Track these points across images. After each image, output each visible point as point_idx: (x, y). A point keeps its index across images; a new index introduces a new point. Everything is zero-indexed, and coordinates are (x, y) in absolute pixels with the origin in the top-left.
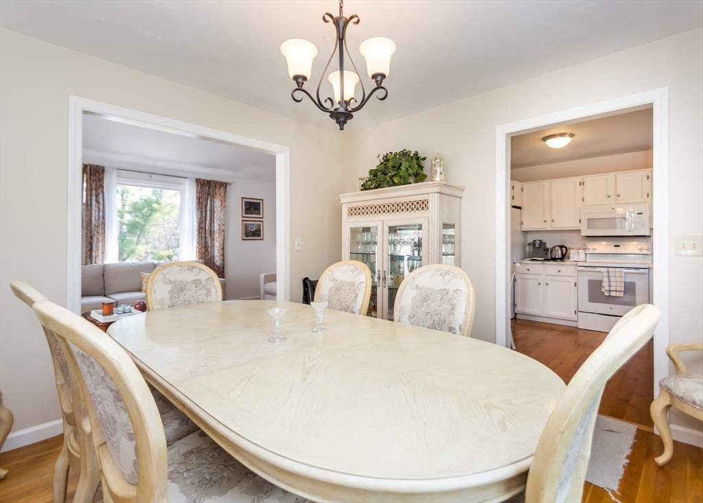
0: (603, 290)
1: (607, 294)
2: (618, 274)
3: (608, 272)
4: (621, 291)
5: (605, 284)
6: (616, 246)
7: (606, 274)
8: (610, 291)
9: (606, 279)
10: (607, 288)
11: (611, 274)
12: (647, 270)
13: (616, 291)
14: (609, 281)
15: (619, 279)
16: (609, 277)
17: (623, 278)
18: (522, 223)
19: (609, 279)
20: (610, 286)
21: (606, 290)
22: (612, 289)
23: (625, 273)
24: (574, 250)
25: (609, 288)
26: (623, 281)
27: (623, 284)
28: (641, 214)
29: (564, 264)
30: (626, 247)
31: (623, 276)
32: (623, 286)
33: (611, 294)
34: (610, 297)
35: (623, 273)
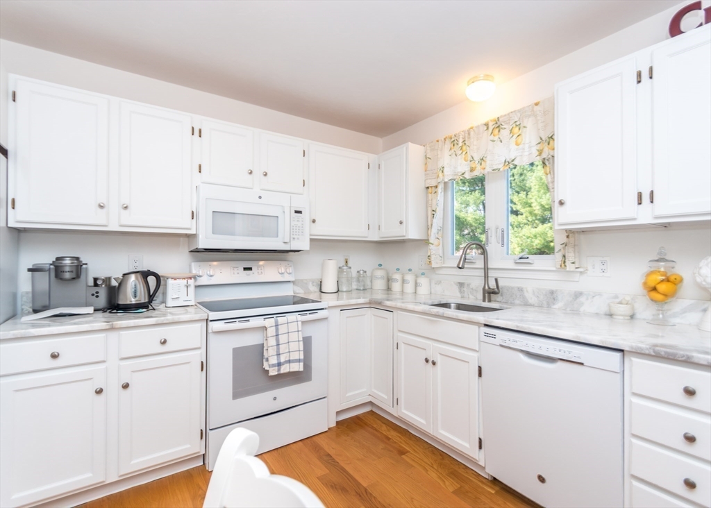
0: (266, 366)
1: (273, 372)
3: (277, 326)
4: (299, 361)
5: (270, 353)
6: (245, 269)
9: (272, 342)
10: (274, 360)
11: (282, 329)
12: (327, 311)
13: (289, 361)
14: (278, 345)
15: (294, 336)
16: (277, 335)
17: (300, 333)
22: (282, 359)
23: (303, 322)
24: (178, 281)
25: (279, 359)
26: (301, 339)
27: (301, 343)
28: (300, 212)
29: (176, 320)
30: (263, 271)
31: (300, 329)
32: (302, 348)
33: (282, 372)
34: (280, 376)
35: (300, 323)
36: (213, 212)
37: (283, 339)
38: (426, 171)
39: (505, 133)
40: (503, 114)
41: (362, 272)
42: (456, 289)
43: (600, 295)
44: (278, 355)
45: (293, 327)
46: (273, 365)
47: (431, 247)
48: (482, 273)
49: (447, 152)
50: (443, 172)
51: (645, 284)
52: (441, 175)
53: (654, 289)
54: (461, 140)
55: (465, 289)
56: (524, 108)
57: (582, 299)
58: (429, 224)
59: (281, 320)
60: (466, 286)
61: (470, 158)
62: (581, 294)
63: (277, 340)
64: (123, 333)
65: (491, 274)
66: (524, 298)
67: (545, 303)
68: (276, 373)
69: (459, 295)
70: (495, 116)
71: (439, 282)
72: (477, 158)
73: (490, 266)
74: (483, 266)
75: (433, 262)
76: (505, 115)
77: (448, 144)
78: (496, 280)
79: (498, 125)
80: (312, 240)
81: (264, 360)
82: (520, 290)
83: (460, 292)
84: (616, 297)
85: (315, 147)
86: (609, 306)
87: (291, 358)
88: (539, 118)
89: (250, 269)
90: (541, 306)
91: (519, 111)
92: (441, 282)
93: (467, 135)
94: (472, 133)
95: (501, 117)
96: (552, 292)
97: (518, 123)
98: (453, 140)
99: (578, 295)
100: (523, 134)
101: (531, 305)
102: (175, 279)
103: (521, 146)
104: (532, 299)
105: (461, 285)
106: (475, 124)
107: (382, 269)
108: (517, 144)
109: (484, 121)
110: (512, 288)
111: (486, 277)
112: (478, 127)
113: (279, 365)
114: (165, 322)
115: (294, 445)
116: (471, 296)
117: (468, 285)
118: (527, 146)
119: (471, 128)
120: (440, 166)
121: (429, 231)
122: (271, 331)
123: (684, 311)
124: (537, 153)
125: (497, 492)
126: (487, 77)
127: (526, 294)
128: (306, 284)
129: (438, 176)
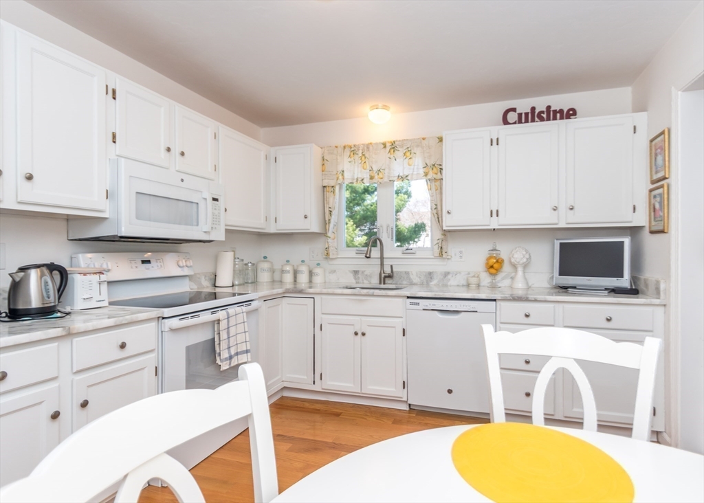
0: (218, 361)
1: (224, 366)
3: (228, 318)
4: (245, 352)
5: (222, 347)
6: (144, 262)
9: (224, 335)
10: (225, 354)
11: (232, 321)
13: (237, 354)
14: (229, 337)
24: (88, 277)
26: (246, 330)
28: (217, 200)
29: (135, 319)
30: (162, 264)
31: (245, 320)
33: (232, 365)
35: (245, 314)
36: (137, 193)
37: (232, 331)
38: (323, 171)
39: (399, 154)
40: (398, 139)
41: (250, 264)
42: (351, 276)
43: (460, 273)
44: (229, 348)
45: (240, 318)
46: (226, 359)
47: (330, 240)
48: (378, 262)
49: (346, 159)
50: (342, 175)
51: (487, 264)
52: (341, 177)
53: (492, 267)
54: (361, 151)
55: (360, 276)
56: (414, 139)
57: (449, 277)
58: (327, 219)
60: (360, 273)
61: (368, 168)
62: (448, 273)
63: (228, 333)
65: (386, 262)
66: (410, 279)
67: (425, 281)
68: (228, 367)
69: (354, 281)
70: (392, 139)
71: (334, 271)
72: (375, 169)
73: (385, 256)
74: (379, 256)
75: (331, 254)
76: (400, 141)
77: (347, 152)
78: (392, 266)
79: (393, 147)
80: (227, 231)
81: (217, 355)
82: (407, 273)
83: (355, 279)
84: (469, 274)
85: (224, 131)
86: (467, 280)
87: (239, 351)
88: (425, 149)
89: (149, 262)
90: (422, 284)
91: (411, 140)
92: (335, 271)
93: (365, 148)
94: (371, 148)
95: (397, 141)
96: (430, 273)
97: (409, 149)
98: (352, 149)
99: (447, 274)
100: (414, 158)
101: (415, 284)
102: (85, 274)
103: (412, 167)
104: (415, 279)
105: (356, 272)
106: (374, 141)
107: (266, 261)
108: (409, 165)
109: (383, 140)
110: (401, 272)
111: (382, 265)
112: (376, 144)
113: (231, 358)
114: (124, 322)
115: (236, 439)
116: (365, 281)
117: (363, 272)
118: (416, 167)
119: (371, 144)
120: (340, 169)
121: (327, 226)
122: (223, 325)
123: (503, 279)
124: (424, 174)
125: (417, 415)
126: (385, 107)
127: (411, 277)
128: (199, 278)
129: (338, 179)
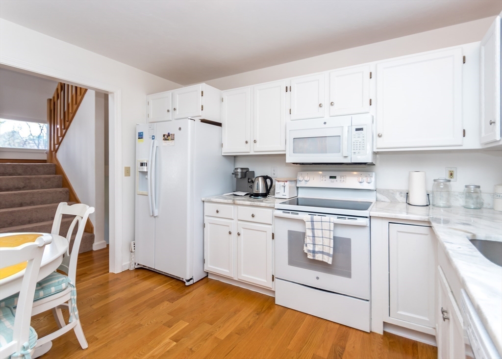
1: (310, 256)
2: (326, 226)
3: (312, 221)
4: (328, 254)
6: (331, 177)
7: (308, 225)
8: (314, 252)
10: (310, 247)
11: (317, 225)
12: (368, 220)
13: (323, 253)
14: (314, 237)
15: (327, 234)
16: (313, 229)
17: (332, 232)
18: (222, 145)
19: (313, 233)
20: (314, 244)
21: (309, 251)
22: (317, 249)
23: (336, 225)
24: (282, 183)
25: (314, 247)
26: (332, 237)
27: (332, 241)
28: (361, 129)
29: (259, 205)
30: (344, 180)
31: (332, 229)
32: (332, 245)
33: (316, 258)
34: (314, 261)
35: (332, 225)
36: (294, 138)
37: (318, 233)
59: (316, 218)
64: (239, 207)
68: (312, 258)
80: (374, 153)
81: (305, 245)
87: (324, 251)
89: (335, 177)
102: (279, 181)
128: (392, 194)
